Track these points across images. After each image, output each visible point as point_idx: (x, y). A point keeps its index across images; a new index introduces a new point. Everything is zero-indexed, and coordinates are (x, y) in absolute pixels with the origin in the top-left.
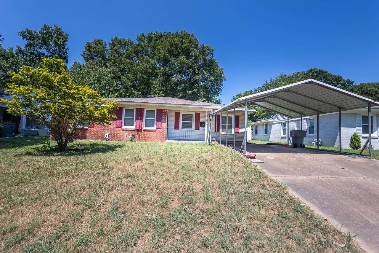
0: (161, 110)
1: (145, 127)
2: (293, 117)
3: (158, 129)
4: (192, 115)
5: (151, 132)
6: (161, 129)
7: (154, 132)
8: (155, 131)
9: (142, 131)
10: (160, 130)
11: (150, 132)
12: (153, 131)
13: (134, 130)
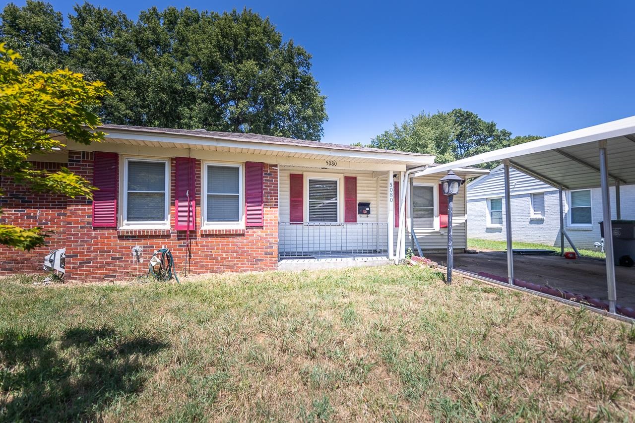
0: (262, 165)
1: (206, 222)
2: (570, 186)
3: (252, 227)
4: (336, 182)
5: (230, 239)
6: (262, 227)
7: (239, 239)
8: (243, 235)
9: (199, 239)
10: (259, 231)
11: (225, 241)
12: (237, 235)
13: (168, 236)
